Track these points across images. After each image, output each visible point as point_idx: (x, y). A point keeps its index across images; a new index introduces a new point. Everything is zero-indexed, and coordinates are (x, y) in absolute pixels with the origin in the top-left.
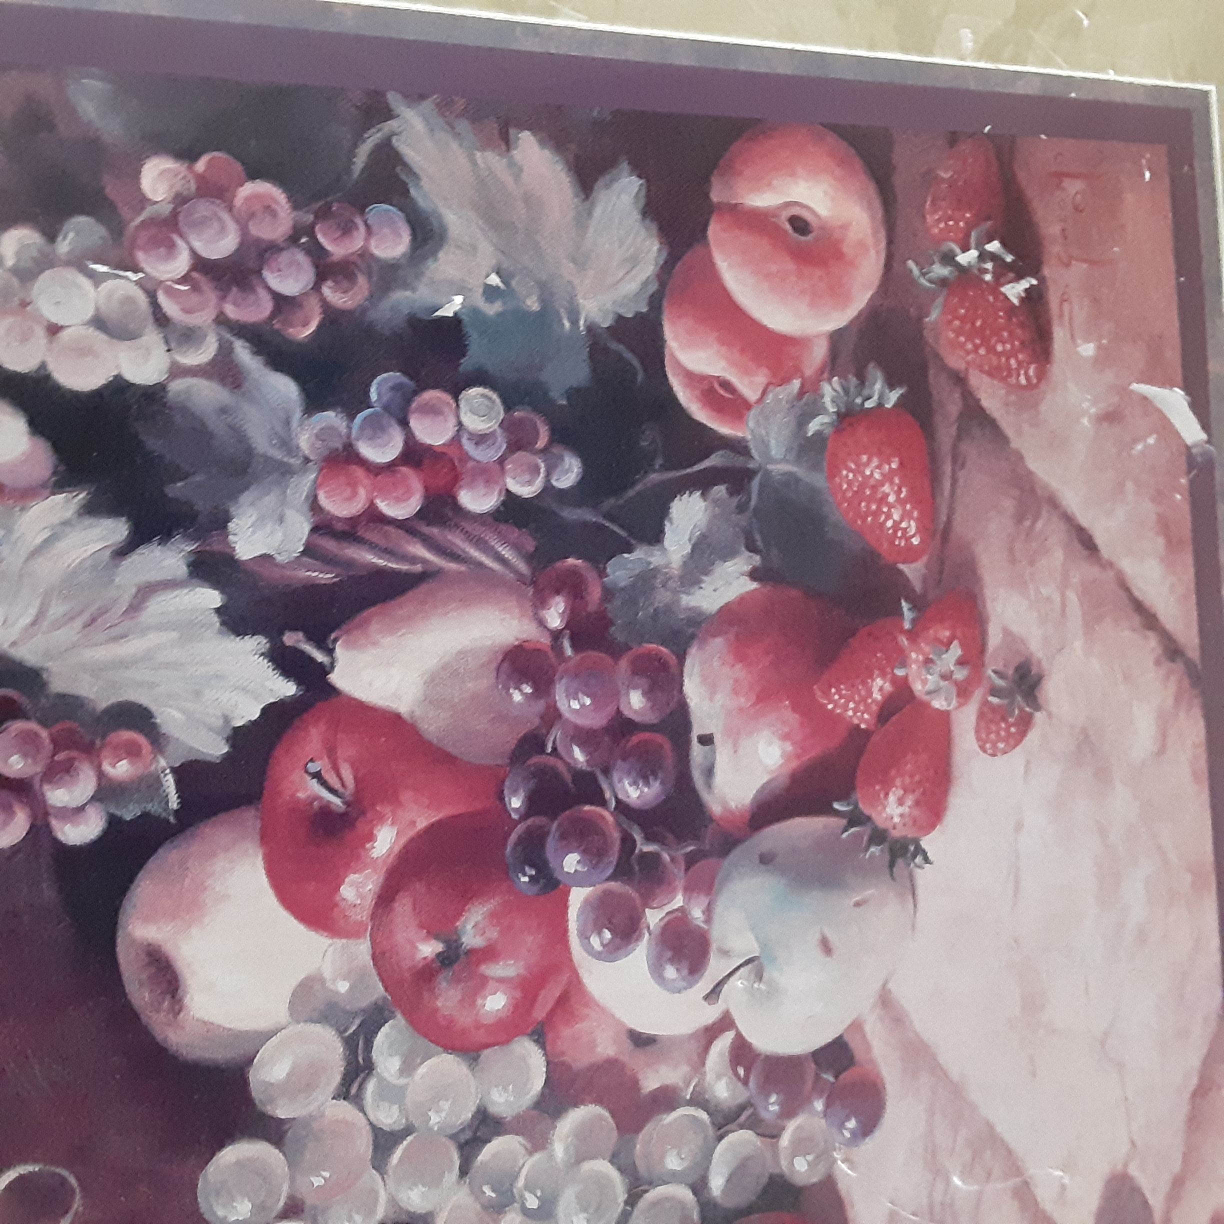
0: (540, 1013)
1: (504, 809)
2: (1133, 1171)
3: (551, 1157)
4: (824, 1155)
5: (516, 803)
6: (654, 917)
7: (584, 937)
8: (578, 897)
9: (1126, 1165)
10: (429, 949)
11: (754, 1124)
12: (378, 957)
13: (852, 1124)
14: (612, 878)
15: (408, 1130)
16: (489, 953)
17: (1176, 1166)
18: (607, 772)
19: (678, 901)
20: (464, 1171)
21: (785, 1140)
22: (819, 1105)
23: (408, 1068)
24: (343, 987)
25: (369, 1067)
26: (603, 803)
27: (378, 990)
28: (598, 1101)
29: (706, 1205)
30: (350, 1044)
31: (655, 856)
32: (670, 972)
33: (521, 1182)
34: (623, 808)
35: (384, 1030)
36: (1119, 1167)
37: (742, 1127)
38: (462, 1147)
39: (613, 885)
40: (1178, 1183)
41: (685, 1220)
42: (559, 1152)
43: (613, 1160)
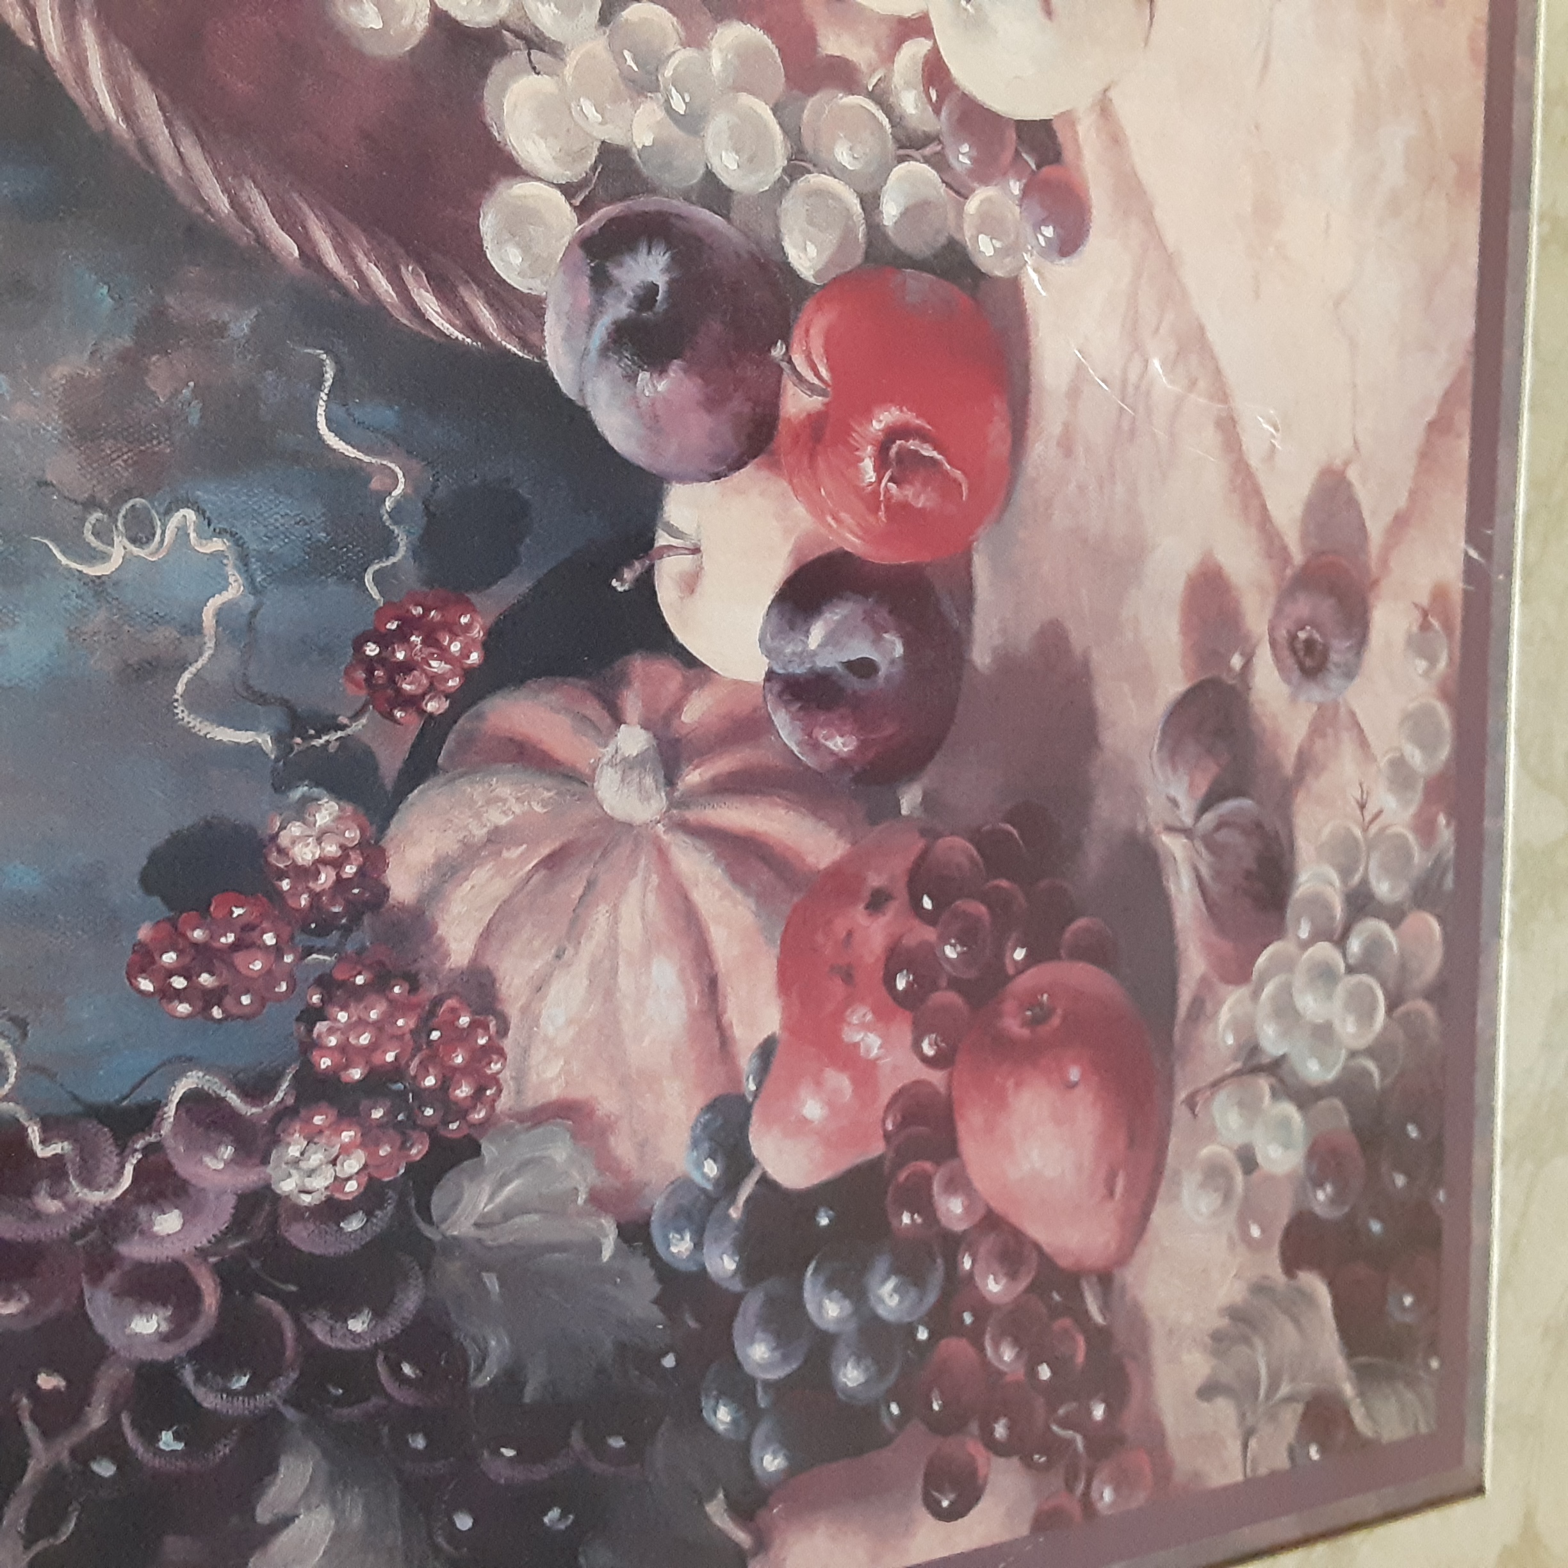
2: (1352, 474)
3: (707, 63)
4: (1010, 250)
9: (1347, 463)
11: (939, 163)
13: (1049, 231)
20: (605, 18)
21: (972, 206)
22: (1016, 187)
29: (875, 227)
33: (668, 73)
36: (1338, 463)
37: (927, 160)
41: (848, 233)
42: (717, 63)
43: (775, 110)
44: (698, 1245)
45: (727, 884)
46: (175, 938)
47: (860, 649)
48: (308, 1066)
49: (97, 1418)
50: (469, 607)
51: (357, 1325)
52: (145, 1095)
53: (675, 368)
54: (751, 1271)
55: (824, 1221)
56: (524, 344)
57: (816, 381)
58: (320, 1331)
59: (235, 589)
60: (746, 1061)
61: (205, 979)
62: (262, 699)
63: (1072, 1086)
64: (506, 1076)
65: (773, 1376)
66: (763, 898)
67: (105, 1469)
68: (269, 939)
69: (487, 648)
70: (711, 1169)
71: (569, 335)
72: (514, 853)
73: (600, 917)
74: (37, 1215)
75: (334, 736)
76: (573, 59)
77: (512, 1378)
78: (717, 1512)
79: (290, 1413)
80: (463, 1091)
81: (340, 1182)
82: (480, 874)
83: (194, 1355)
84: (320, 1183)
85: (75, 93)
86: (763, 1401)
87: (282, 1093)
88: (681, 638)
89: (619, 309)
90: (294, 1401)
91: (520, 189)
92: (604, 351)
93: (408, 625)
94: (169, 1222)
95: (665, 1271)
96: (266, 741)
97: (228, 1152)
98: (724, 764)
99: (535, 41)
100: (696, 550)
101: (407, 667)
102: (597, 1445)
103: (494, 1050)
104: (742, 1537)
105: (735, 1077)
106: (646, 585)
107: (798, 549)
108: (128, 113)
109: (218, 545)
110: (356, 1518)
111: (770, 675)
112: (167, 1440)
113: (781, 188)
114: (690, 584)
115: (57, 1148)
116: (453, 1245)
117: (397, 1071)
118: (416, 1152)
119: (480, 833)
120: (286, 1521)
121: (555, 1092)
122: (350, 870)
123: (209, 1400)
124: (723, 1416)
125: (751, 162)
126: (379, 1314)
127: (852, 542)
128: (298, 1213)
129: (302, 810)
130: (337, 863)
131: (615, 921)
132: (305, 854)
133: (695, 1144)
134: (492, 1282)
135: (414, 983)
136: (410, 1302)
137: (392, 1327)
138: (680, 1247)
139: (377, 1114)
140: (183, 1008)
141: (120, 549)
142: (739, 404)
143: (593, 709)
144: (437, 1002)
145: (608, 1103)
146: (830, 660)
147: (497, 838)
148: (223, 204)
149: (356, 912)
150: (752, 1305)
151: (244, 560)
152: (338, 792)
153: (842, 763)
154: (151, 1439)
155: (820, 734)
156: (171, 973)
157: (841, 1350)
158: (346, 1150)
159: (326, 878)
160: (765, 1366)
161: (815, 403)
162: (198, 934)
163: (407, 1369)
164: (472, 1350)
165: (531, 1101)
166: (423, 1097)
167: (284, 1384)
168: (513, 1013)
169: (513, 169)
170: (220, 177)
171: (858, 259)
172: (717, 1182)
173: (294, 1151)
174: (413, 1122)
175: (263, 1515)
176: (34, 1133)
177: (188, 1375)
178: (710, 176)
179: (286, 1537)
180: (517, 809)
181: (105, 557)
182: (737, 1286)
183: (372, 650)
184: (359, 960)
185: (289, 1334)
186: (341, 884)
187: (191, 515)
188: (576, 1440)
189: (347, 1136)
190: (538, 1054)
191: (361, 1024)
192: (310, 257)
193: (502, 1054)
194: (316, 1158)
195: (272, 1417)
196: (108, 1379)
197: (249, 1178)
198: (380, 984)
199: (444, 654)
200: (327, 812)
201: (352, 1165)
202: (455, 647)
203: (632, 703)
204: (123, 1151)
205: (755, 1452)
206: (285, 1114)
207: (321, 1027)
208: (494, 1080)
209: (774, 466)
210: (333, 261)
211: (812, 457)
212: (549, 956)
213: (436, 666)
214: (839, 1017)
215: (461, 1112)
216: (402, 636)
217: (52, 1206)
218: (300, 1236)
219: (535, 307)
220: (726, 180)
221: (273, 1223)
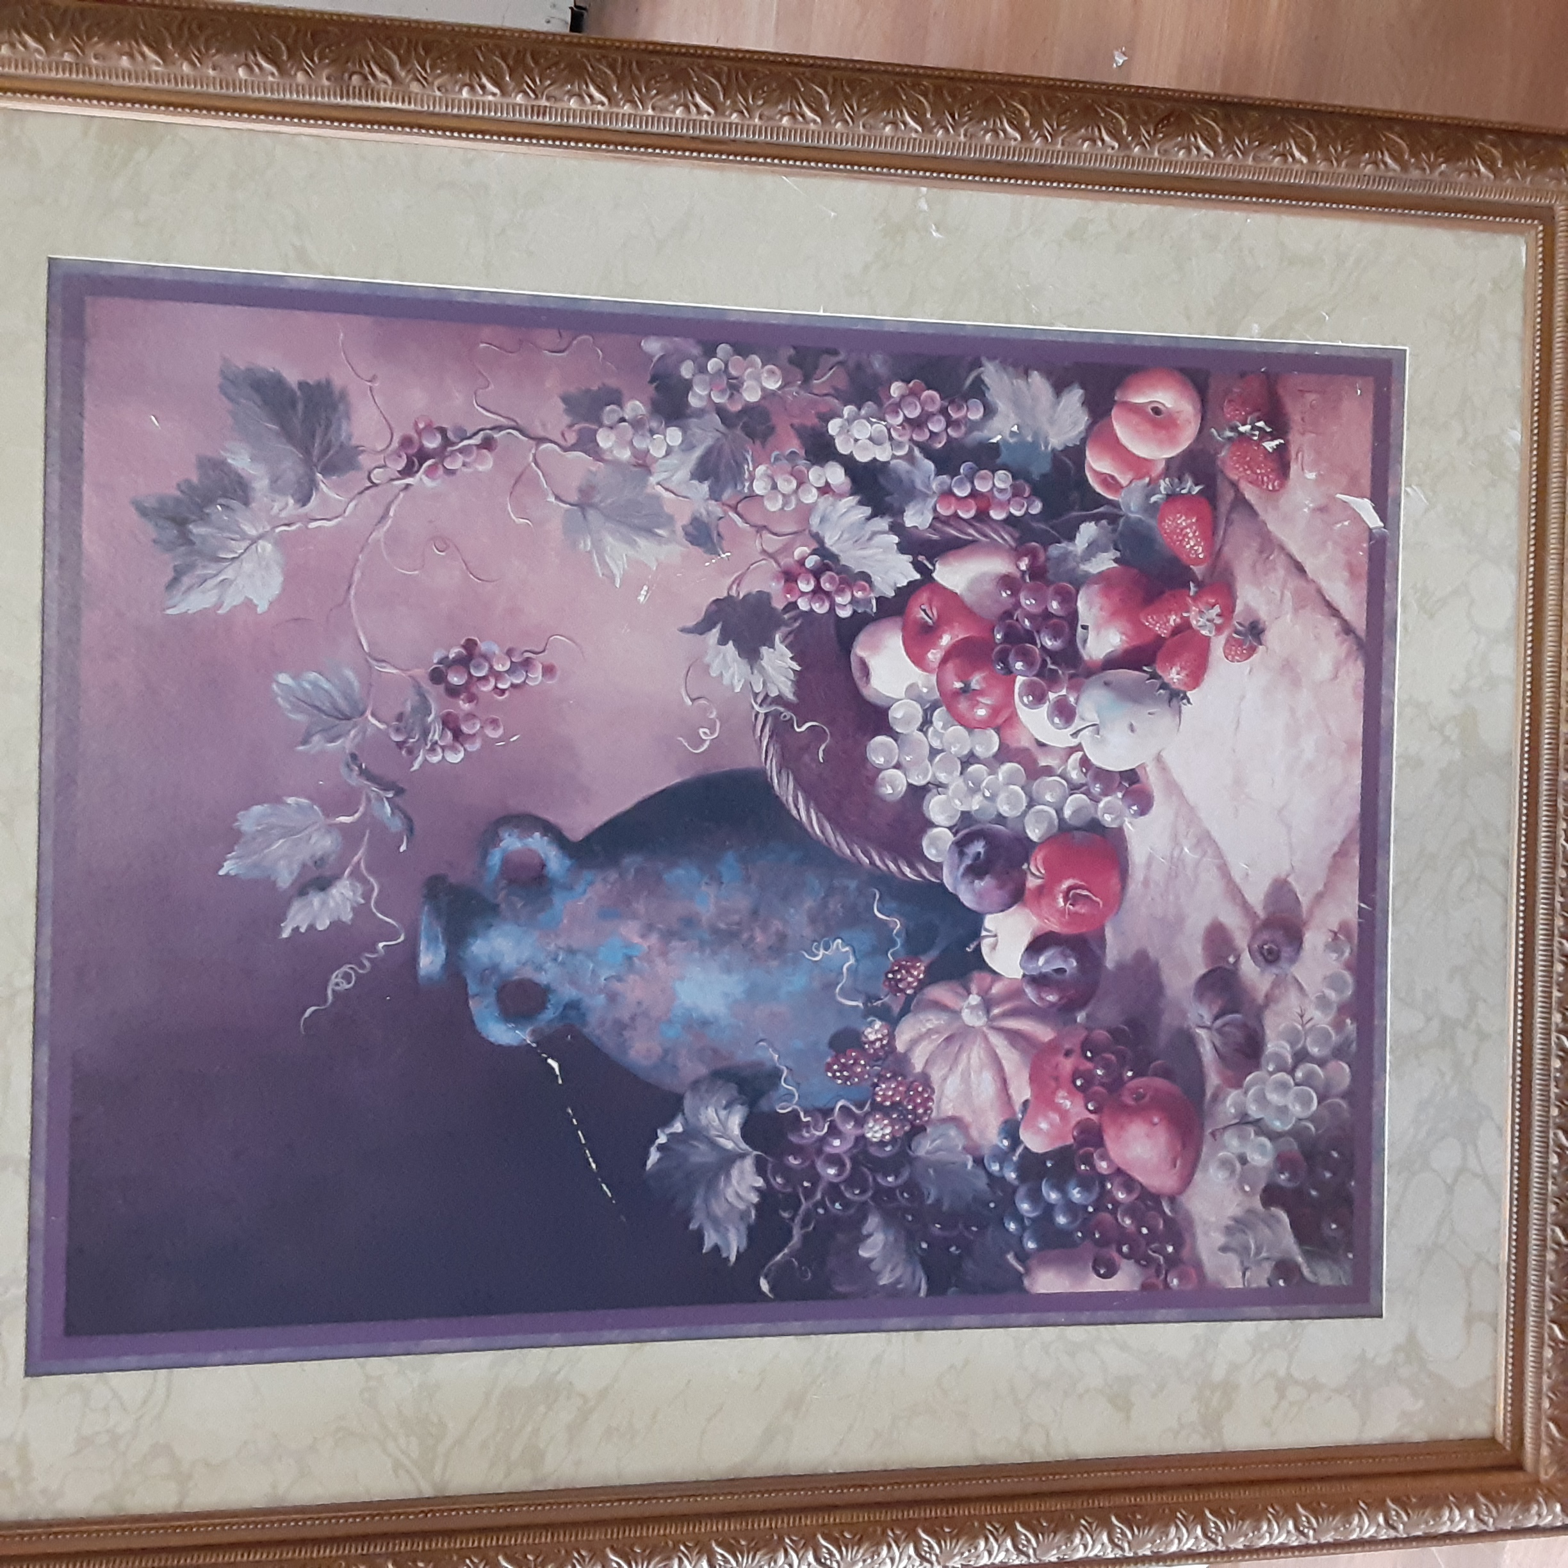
0: (1000, 721)
1: (994, 637)
2: (1290, 879)
3: (997, 779)
4: (1119, 816)
5: (999, 636)
6: (1052, 696)
7: (1021, 697)
8: (1020, 680)
9: (1288, 876)
10: (958, 685)
11: (1087, 793)
12: (939, 682)
13: (1135, 808)
14: (1037, 675)
15: (942, 751)
16: (981, 693)
17: (1320, 887)
18: (1038, 632)
19: (1064, 692)
20: (961, 773)
21: (1101, 805)
22: (1120, 795)
23: (945, 727)
24: (925, 690)
25: (931, 723)
26: (1036, 644)
27: (937, 695)
28: (1019, 763)
29: (1061, 819)
30: (925, 711)
31: (1056, 671)
32: (1057, 720)
33: (984, 784)
34: (1043, 647)
35: (938, 711)
36: (1283, 876)
37: (1082, 793)
38: (962, 763)
39: (1035, 678)
40: (1319, 897)
41: (1051, 824)
42: (1001, 777)
43: (1023, 788)
44: (1001, 1168)
45: (1009, 1047)
46: (836, 1060)
47: (1059, 964)
48: (874, 1100)
49: (819, 1196)
50: (920, 961)
51: (890, 1179)
52: (830, 1106)
53: (988, 878)
54: (1022, 1177)
55: (1049, 1165)
56: (937, 878)
57: (1037, 873)
58: (880, 1180)
59: (852, 961)
60: (1018, 1107)
61: (845, 1073)
62: (859, 992)
63: (1155, 1124)
64: (934, 1107)
65: (1032, 1215)
66: (1023, 1052)
67: (821, 1211)
68: (862, 1062)
69: (925, 972)
70: (1006, 1143)
71: (951, 872)
72: (934, 1037)
73: (964, 1056)
74: (803, 1137)
75: (879, 1002)
76: (951, 788)
77: (939, 1201)
78: (1010, 1257)
79: (872, 1203)
80: (921, 1111)
81: (884, 1136)
82: (924, 1043)
83: (844, 1181)
84: (879, 1135)
85: (809, 829)
86: (1027, 1222)
87: (867, 1108)
88: (990, 965)
89: (968, 861)
90: (873, 1198)
91: (936, 830)
92: (964, 875)
93: (901, 967)
94: (837, 1143)
95: (990, 1175)
96: (861, 1005)
97: (852, 1123)
98: (1007, 1006)
99: (939, 785)
100: (995, 936)
101: (901, 980)
102: (968, 1228)
103: (930, 1099)
104: (1021, 1269)
105: (1014, 1113)
106: (978, 949)
107: (1034, 933)
108: (823, 832)
109: (847, 949)
110: (891, 1238)
111: (1024, 976)
112: (837, 1205)
113: (1024, 814)
114: (994, 947)
115: (808, 1119)
116: (917, 1158)
117: (900, 1103)
118: (907, 1128)
119: (924, 1030)
120: (870, 1235)
121: (950, 1114)
122: (885, 1042)
123: (848, 1195)
124: (1012, 1226)
125: (1013, 807)
126: (896, 1177)
127: (1055, 927)
128: (873, 1144)
129: (871, 1024)
130: (881, 1040)
131: (969, 1059)
132: (872, 1037)
133: (999, 1134)
134: (931, 1171)
135: (905, 1077)
136: (905, 1175)
137: (900, 1181)
138: (995, 1168)
139: (894, 1116)
140: (839, 1082)
141: (822, 952)
142: (1011, 886)
143: (961, 990)
144: (912, 1083)
145: (968, 1118)
146: (1047, 969)
147: (930, 1032)
148: (848, 852)
149: (887, 1054)
150: (1022, 1191)
151: (854, 952)
152: (881, 1019)
153: (1052, 1005)
154: (833, 1203)
155: (1043, 995)
156: (836, 1071)
157: (1057, 1209)
158: (886, 1126)
159: (878, 1044)
160: (1027, 1212)
161: (1039, 882)
162: (843, 1061)
163: (906, 1195)
164: (926, 1193)
165: (943, 1115)
166: (909, 1111)
167: (870, 1194)
168: (936, 1087)
169: (932, 825)
170: (847, 844)
171: (1055, 830)
172: (1008, 1147)
173: (870, 1125)
174: (906, 1118)
175: (865, 1232)
176: (802, 1114)
177: (843, 1188)
178: (999, 815)
179: (870, 1241)
180: (936, 1022)
181: (816, 955)
182: (1016, 1183)
183: (890, 976)
184: (888, 1070)
185: (871, 1179)
186: (882, 1046)
187: (839, 941)
188: (960, 1226)
189: (886, 1122)
190: (944, 1100)
191: (888, 1088)
192: (872, 863)
193: (933, 1100)
194: (877, 1128)
195: (865, 1203)
196: (821, 1187)
197: (859, 1132)
198: (894, 1076)
199: (912, 975)
200: (878, 1025)
201: (888, 1130)
202: (916, 973)
203: (974, 988)
204: (825, 1122)
205: (1025, 1240)
206: (867, 1114)
207: (878, 1089)
208: (930, 1108)
209: (1025, 905)
210: (878, 863)
211: (1039, 902)
212: (947, 1069)
213: (910, 979)
214: (1054, 1093)
215: (920, 1117)
216: (899, 971)
217: (807, 1135)
218: (873, 1150)
219: (940, 866)
220: (1005, 814)
221: (865, 1145)
